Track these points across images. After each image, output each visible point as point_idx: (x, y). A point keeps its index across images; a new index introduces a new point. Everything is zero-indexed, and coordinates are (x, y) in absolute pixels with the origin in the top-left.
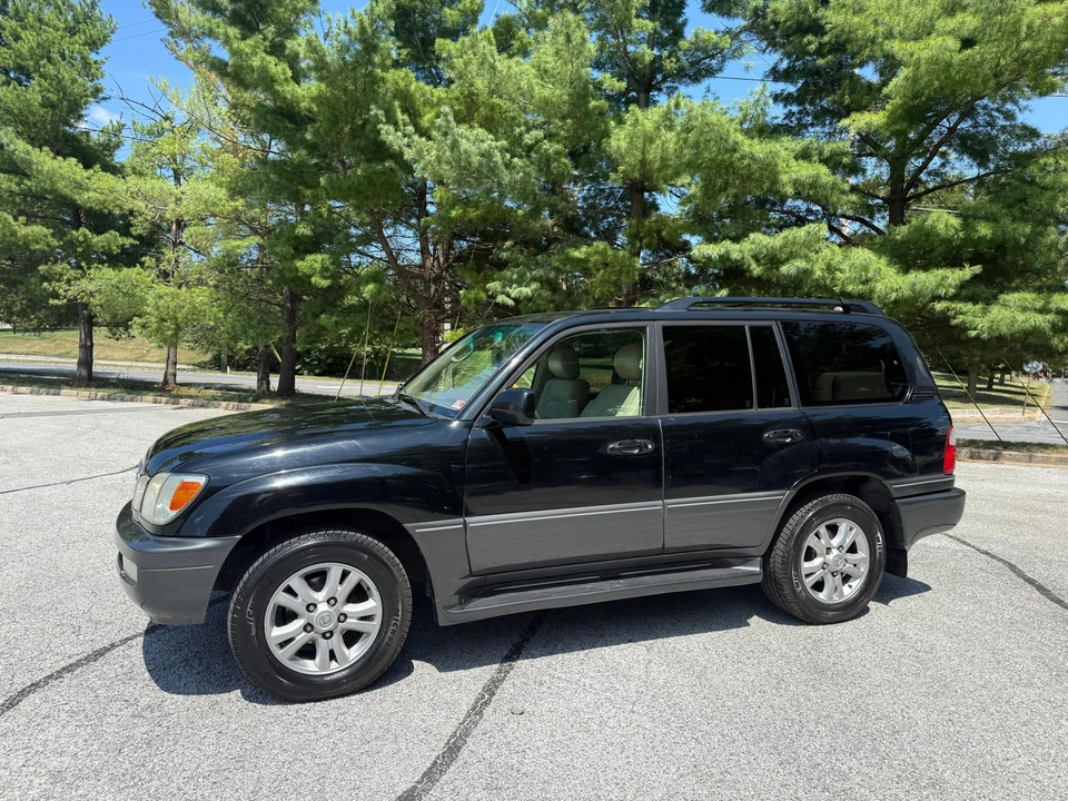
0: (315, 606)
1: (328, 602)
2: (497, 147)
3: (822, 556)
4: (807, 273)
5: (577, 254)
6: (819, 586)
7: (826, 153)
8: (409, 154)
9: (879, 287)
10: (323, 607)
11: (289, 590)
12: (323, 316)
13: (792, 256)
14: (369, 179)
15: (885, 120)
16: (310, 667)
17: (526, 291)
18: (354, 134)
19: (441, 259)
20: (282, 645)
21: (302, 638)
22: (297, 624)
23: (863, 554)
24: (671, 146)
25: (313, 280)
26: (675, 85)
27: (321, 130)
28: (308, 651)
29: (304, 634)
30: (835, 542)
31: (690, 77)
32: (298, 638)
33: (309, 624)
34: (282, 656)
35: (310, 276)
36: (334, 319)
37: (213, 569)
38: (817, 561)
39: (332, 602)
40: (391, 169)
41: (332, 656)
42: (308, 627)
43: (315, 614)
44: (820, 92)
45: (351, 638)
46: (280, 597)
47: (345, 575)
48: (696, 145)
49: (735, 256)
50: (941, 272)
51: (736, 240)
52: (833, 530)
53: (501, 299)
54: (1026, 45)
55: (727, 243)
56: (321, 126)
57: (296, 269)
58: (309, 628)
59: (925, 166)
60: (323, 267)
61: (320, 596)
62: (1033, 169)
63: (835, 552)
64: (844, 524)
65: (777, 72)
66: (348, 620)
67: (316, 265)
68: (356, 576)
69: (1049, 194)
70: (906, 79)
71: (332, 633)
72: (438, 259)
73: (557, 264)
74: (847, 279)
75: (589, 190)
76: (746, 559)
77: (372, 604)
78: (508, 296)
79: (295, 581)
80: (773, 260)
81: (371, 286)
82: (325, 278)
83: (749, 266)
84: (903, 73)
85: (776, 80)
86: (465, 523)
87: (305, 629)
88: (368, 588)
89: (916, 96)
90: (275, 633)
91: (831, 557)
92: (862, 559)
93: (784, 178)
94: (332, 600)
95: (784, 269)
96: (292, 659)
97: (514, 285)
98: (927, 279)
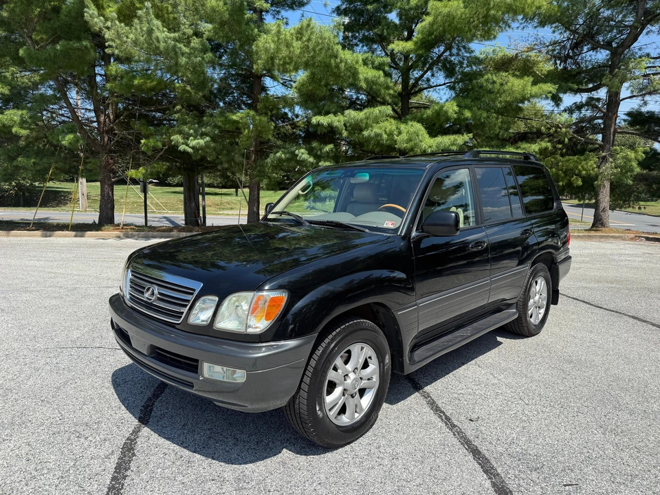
0: (347, 376)
1: (354, 371)
2: (170, 38)
3: (533, 298)
4: (377, 135)
5: (234, 117)
6: (531, 315)
7: (376, 63)
8: (107, 35)
9: (424, 145)
10: (352, 376)
11: (335, 369)
12: (19, 159)
13: (367, 127)
14: (66, 53)
15: (412, 47)
17: (202, 142)
18: (44, 16)
19: (112, 117)
20: (332, 409)
21: (341, 402)
22: (338, 391)
23: (545, 294)
25: (14, 130)
26: (278, 9)
27: (18, 10)
29: (343, 398)
30: (537, 289)
31: (288, 6)
33: (345, 390)
34: (332, 415)
35: (12, 127)
36: (33, 160)
38: (532, 301)
39: (356, 370)
40: (86, 47)
41: (356, 409)
43: (349, 381)
44: (362, 26)
46: (331, 375)
49: (336, 124)
50: (452, 137)
51: (335, 114)
52: (537, 283)
53: (182, 148)
54: (492, 12)
55: (331, 116)
56: (16, 7)
58: (345, 393)
59: (422, 76)
60: (22, 120)
61: (349, 367)
62: (482, 80)
64: (540, 280)
65: (339, 10)
66: (363, 381)
67: (15, 118)
68: (367, 349)
69: (493, 96)
70: (430, 24)
71: (355, 393)
72: (109, 117)
73: (220, 124)
74: (401, 141)
75: (225, 74)
77: (374, 367)
78: (187, 145)
79: (339, 362)
80: (356, 128)
82: (25, 129)
83: (342, 130)
84: (428, 20)
85: (339, 14)
86: (417, 305)
87: (344, 395)
89: (430, 34)
90: (329, 400)
91: (537, 298)
92: (545, 298)
93: (361, 76)
95: (366, 133)
96: (336, 417)
97: (191, 138)
98: (445, 140)
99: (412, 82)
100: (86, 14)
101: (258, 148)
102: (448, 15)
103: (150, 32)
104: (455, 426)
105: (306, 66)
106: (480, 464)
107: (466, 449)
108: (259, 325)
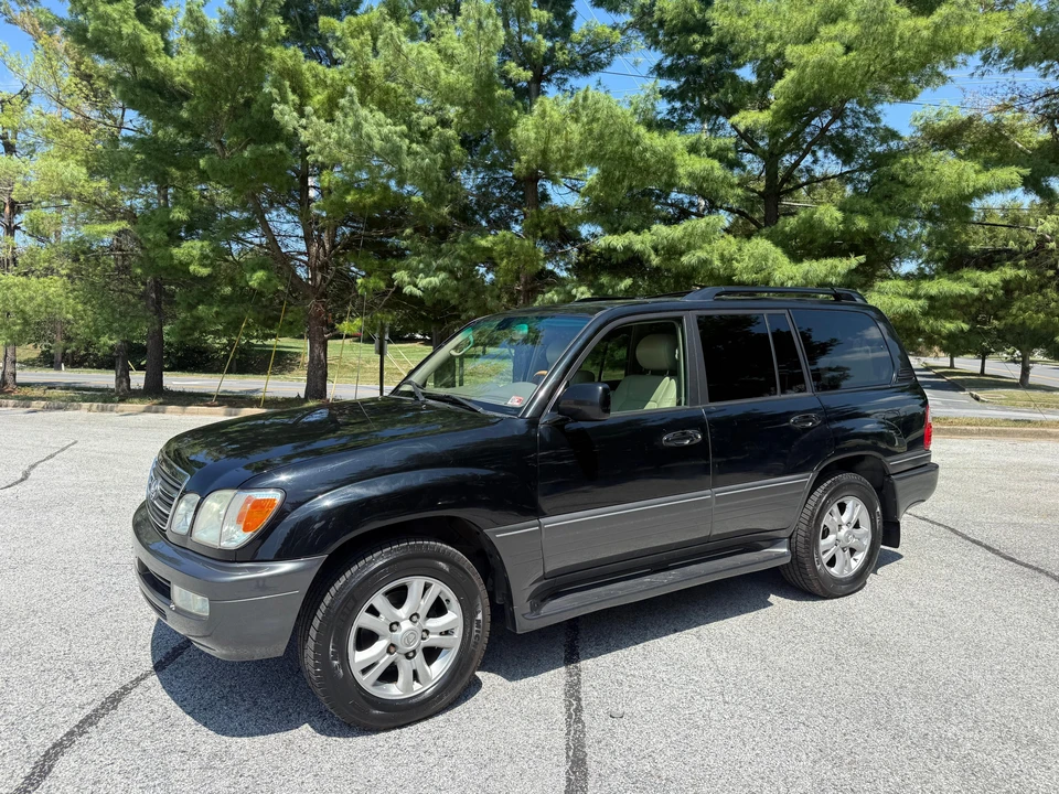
0: (397, 624)
1: (411, 619)
2: (396, 133)
3: (835, 532)
4: (704, 262)
5: (483, 243)
6: (832, 562)
7: (714, 148)
8: (304, 136)
9: (778, 276)
10: (406, 625)
11: (373, 611)
12: (200, 307)
13: (690, 247)
14: (256, 162)
15: (770, 119)
16: (394, 691)
17: (435, 280)
18: (235, 113)
19: (327, 246)
20: (364, 671)
21: (385, 661)
22: (380, 646)
23: (866, 528)
24: (576, 138)
25: (191, 268)
26: (565, 76)
27: (200, 108)
28: (390, 674)
29: (388, 656)
30: (845, 518)
31: (579, 70)
32: (381, 662)
33: (392, 645)
34: (367, 681)
35: (189, 264)
36: (215, 309)
37: (298, 594)
38: (831, 538)
39: (415, 618)
40: (281, 152)
41: (416, 676)
42: (391, 648)
43: (398, 634)
44: (699, 90)
45: (431, 654)
46: (363, 620)
47: (427, 587)
48: (601, 136)
49: (638, 247)
50: (830, 262)
51: (637, 231)
52: (842, 508)
53: (408, 289)
54: (899, 54)
55: (630, 234)
56: (199, 103)
57: (171, 257)
58: (392, 650)
59: (797, 163)
60: (202, 254)
61: (403, 612)
62: (896, 168)
63: (845, 529)
64: (851, 502)
65: (660, 68)
66: (431, 636)
67: (194, 252)
68: (438, 588)
69: (913, 191)
70: (792, 81)
71: (414, 651)
72: (324, 246)
73: (463, 253)
74: (743, 270)
75: (483, 178)
76: (774, 541)
77: (453, 616)
78: (416, 286)
79: (379, 600)
80: (672, 251)
81: (260, 274)
82: (204, 266)
83: (649, 256)
84: (790, 74)
85: (661, 76)
86: (540, 525)
87: (389, 652)
88: (448, 601)
89: (798, 96)
90: (359, 658)
91: (842, 533)
92: (865, 534)
93: (681, 171)
94: (413, 617)
95: (685, 259)
96: (374, 685)
97: (421, 275)
98: (819, 268)
99: (781, 173)
100: (275, 111)
101: (529, 287)
102: (820, 65)
103: (357, 127)
104: (579, 720)
105: (593, 158)
106: (569, 780)
107: (568, 757)
108: (238, 537)
